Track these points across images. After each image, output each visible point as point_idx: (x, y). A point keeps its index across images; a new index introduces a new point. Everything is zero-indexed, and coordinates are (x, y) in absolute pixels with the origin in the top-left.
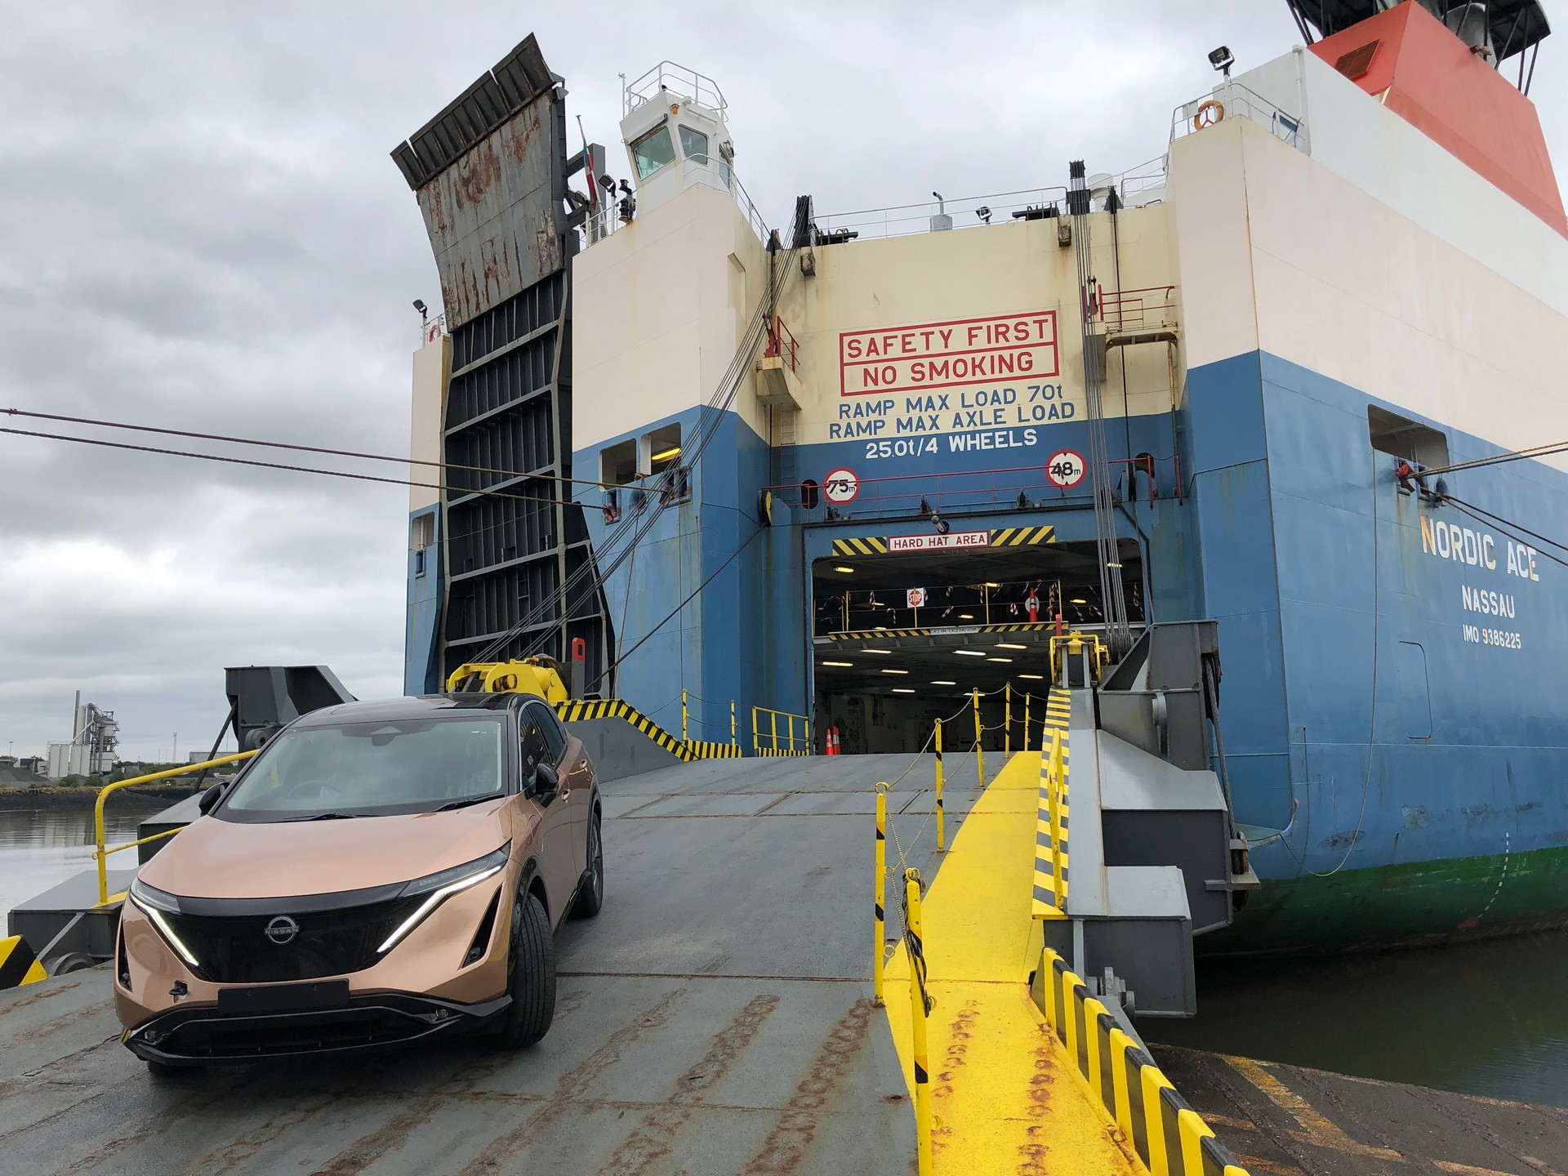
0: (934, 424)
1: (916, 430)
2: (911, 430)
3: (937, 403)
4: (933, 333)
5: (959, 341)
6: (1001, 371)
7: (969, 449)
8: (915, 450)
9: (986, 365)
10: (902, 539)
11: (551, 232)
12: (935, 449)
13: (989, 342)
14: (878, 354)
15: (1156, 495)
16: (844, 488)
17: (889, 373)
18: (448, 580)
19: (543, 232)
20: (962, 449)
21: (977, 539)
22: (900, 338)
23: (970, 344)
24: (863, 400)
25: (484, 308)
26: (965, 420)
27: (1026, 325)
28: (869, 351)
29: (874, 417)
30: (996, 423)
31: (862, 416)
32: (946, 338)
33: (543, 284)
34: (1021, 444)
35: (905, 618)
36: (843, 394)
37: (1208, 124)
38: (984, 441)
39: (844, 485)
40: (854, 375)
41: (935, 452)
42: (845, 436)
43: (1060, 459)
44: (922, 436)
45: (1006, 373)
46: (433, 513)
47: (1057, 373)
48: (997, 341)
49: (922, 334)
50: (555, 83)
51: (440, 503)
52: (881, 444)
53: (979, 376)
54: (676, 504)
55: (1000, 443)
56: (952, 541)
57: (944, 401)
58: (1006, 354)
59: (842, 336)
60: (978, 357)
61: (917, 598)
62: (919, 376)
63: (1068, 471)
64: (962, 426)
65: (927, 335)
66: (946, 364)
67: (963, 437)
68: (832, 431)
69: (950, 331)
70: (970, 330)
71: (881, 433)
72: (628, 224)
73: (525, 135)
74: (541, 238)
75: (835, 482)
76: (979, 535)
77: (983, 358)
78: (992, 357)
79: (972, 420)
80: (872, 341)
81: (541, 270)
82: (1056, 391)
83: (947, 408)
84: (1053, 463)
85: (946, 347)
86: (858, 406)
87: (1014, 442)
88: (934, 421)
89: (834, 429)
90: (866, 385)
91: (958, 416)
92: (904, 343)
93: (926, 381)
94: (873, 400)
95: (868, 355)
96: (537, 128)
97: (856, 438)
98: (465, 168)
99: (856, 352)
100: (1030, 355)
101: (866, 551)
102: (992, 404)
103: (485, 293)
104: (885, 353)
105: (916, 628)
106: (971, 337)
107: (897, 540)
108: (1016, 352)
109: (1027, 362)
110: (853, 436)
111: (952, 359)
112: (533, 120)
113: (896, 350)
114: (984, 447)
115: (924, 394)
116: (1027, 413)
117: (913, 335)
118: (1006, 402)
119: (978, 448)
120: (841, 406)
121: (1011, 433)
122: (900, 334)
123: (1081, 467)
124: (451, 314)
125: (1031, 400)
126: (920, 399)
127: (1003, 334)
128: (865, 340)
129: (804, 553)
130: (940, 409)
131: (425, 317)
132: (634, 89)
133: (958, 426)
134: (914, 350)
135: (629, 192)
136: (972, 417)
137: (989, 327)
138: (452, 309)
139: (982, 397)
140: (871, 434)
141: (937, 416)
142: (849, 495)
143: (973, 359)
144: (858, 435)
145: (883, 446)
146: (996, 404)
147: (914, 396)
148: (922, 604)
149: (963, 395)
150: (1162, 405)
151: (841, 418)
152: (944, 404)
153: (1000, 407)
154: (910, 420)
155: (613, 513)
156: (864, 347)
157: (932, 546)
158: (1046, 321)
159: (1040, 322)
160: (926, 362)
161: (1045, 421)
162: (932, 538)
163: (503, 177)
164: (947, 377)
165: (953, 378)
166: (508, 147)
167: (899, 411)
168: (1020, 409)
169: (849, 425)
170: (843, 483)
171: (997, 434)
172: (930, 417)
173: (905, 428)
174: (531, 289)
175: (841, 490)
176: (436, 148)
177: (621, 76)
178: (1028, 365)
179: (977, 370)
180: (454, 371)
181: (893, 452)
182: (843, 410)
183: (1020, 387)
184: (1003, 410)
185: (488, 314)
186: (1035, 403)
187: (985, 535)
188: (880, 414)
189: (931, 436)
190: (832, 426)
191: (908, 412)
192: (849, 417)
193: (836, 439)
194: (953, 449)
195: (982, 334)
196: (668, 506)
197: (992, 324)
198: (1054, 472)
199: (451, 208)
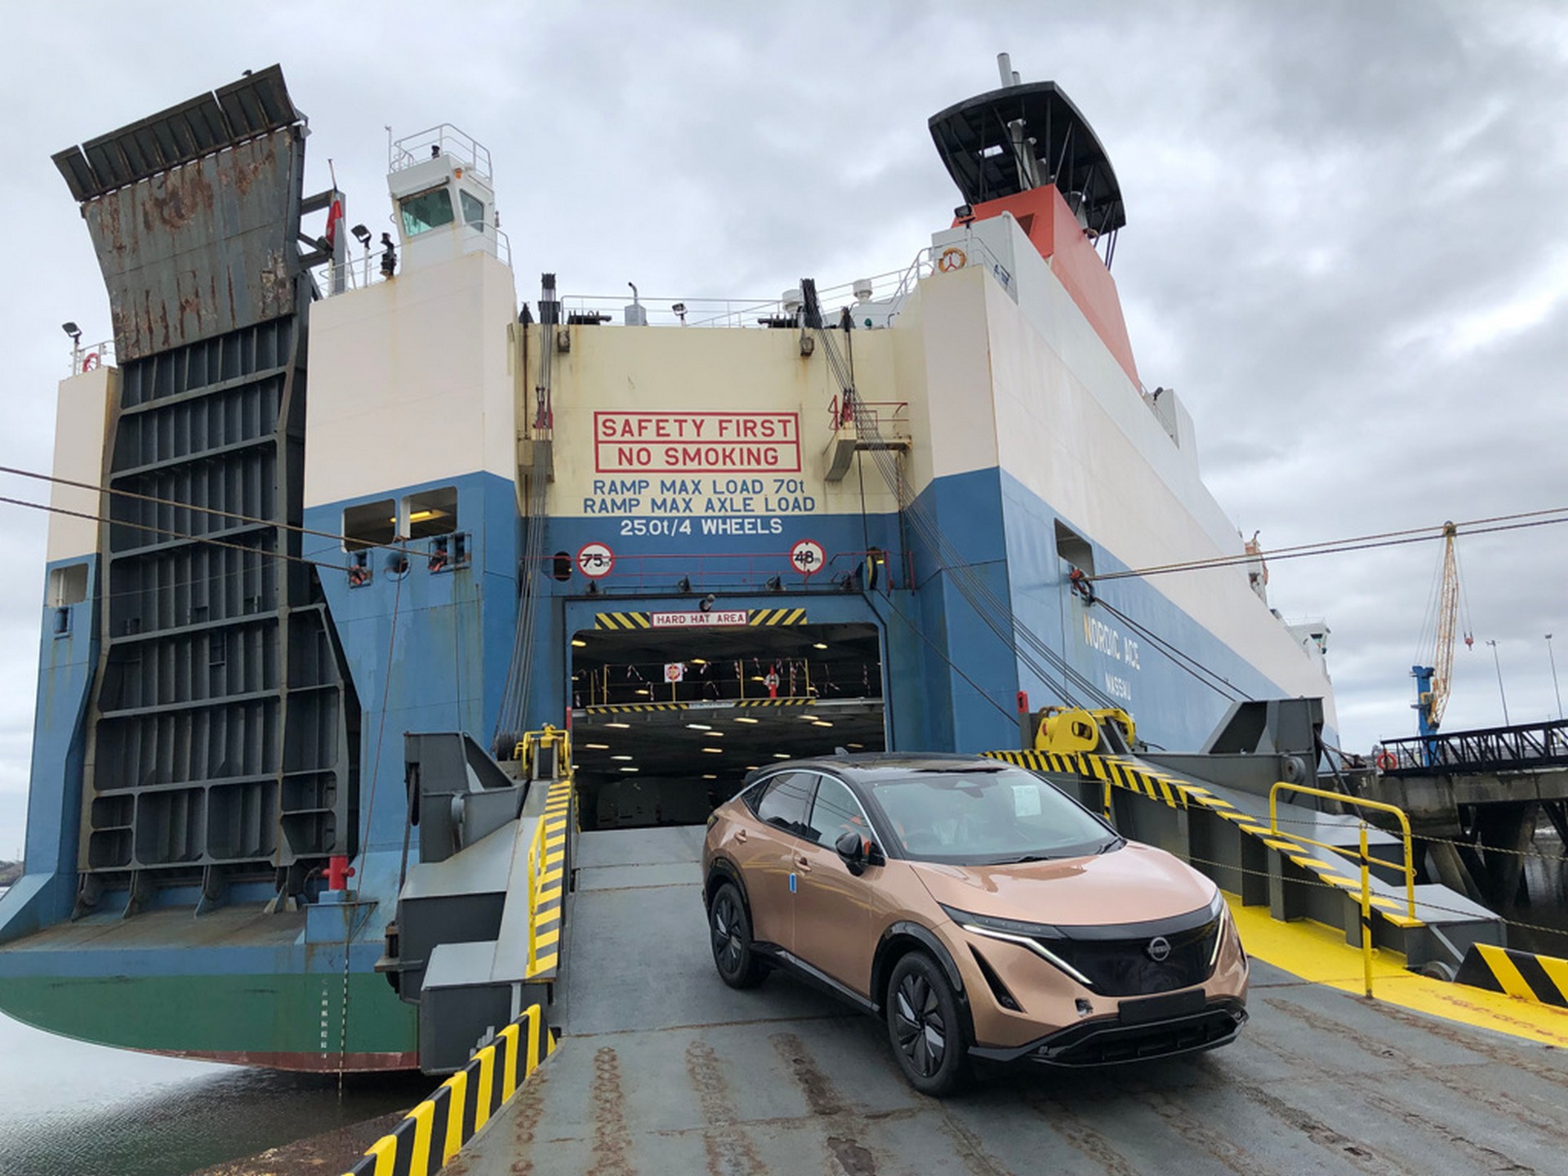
0: (687, 507)
1: (671, 511)
2: (665, 511)
3: (691, 488)
4: (685, 421)
5: (710, 430)
6: (749, 463)
7: (720, 532)
8: (670, 530)
9: (736, 456)
10: (665, 616)
11: (281, 274)
12: (688, 531)
13: (738, 435)
14: (632, 435)
15: (892, 586)
16: (598, 562)
17: (644, 455)
18: (107, 642)
19: (270, 272)
20: (714, 532)
21: (736, 618)
22: (654, 422)
23: (721, 435)
24: (618, 478)
25: (176, 342)
26: (717, 505)
27: (772, 423)
28: (624, 432)
29: (629, 495)
30: (745, 510)
31: (617, 493)
32: (698, 428)
33: (264, 327)
34: (767, 532)
35: (663, 692)
36: (598, 470)
37: (952, 268)
38: (734, 526)
39: (600, 559)
40: (609, 455)
41: (689, 533)
42: (600, 511)
43: (802, 548)
44: (674, 518)
45: (754, 465)
46: (86, 566)
47: (799, 470)
48: (746, 435)
49: (675, 421)
50: (299, 120)
51: (99, 556)
52: (636, 522)
53: (729, 466)
54: (451, 570)
55: (749, 529)
56: (713, 619)
57: (696, 485)
58: (754, 448)
59: (596, 414)
60: (729, 448)
61: (674, 673)
62: (673, 460)
63: (810, 559)
64: (714, 510)
65: (681, 422)
66: (698, 451)
67: (715, 521)
68: (586, 506)
69: (702, 421)
70: (721, 422)
71: (635, 512)
72: (389, 279)
73: (252, 167)
74: (267, 278)
75: (589, 557)
76: (738, 614)
77: (733, 450)
78: (741, 450)
79: (723, 506)
80: (627, 422)
81: (263, 312)
82: (799, 485)
83: (700, 492)
84: (797, 551)
85: (698, 435)
86: (613, 483)
87: (762, 529)
88: (687, 504)
89: (588, 504)
90: (620, 463)
91: (710, 501)
92: (659, 428)
93: (680, 466)
94: (629, 479)
95: (623, 435)
96: (270, 163)
97: (611, 514)
98: (159, 188)
99: (611, 431)
100: (775, 451)
101: (629, 625)
102: (741, 492)
103: (178, 326)
104: (640, 435)
105: (674, 702)
106: (722, 429)
107: (661, 616)
108: (763, 447)
109: (773, 457)
110: (608, 512)
111: (704, 448)
112: (265, 153)
113: (650, 433)
114: (734, 532)
115: (679, 478)
116: (773, 505)
117: (667, 421)
118: (754, 492)
119: (729, 532)
120: (596, 482)
121: (759, 520)
122: (654, 418)
123: (821, 557)
124: (123, 344)
125: (777, 492)
126: (674, 483)
127: (752, 429)
128: (620, 421)
129: (565, 625)
130: (694, 492)
131: (77, 342)
132: (405, 146)
133: (710, 511)
134: (668, 435)
135: (391, 246)
136: (723, 504)
137: (738, 422)
138: (126, 338)
139: (731, 485)
140: (625, 511)
141: (690, 500)
142: (603, 570)
143: (724, 450)
144: (613, 511)
145: (639, 524)
146: (745, 493)
147: (668, 478)
148: (680, 679)
149: (714, 482)
150: (890, 506)
151: (595, 493)
152: (697, 488)
153: (749, 496)
154: (664, 501)
155: (362, 577)
156: (619, 427)
157: (695, 623)
158: (789, 421)
159: (785, 422)
160: (680, 447)
161: (789, 512)
162: (694, 615)
163: (217, 206)
164: (700, 463)
165: (705, 466)
166: (226, 176)
167: (653, 492)
168: (766, 499)
169: (603, 501)
170: (598, 557)
171: (746, 521)
172: (684, 500)
173: (659, 508)
174: (246, 332)
175: (596, 565)
176: (121, 161)
177: (387, 129)
178: (773, 460)
179: (728, 460)
180: (123, 407)
181: (648, 530)
182: (598, 486)
183: (768, 479)
184: (751, 499)
185: (179, 352)
186: (781, 494)
187: (744, 614)
188: (635, 493)
189: (685, 518)
190: (586, 500)
191: (662, 492)
192: (603, 493)
193: (590, 514)
194: (706, 532)
195: (732, 427)
196: (438, 572)
197: (742, 419)
198: (797, 559)
199: (135, 228)
